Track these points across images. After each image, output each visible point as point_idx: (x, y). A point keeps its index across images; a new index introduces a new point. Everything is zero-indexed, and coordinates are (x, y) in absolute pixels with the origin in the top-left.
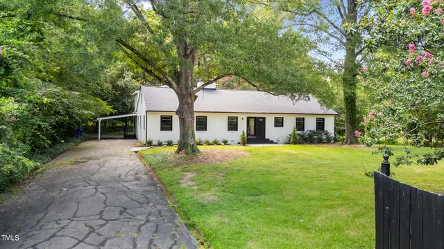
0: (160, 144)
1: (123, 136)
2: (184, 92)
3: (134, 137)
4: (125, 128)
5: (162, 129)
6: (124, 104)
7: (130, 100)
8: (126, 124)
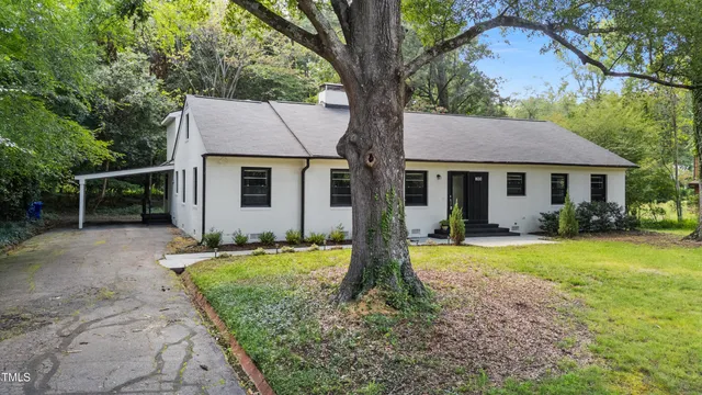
0: (241, 244)
1: (139, 218)
2: (374, 70)
3: (166, 220)
4: (144, 199)
5: (245, 202)
6: (142, 146)
7: (155, 138)
8: (147, 191)
